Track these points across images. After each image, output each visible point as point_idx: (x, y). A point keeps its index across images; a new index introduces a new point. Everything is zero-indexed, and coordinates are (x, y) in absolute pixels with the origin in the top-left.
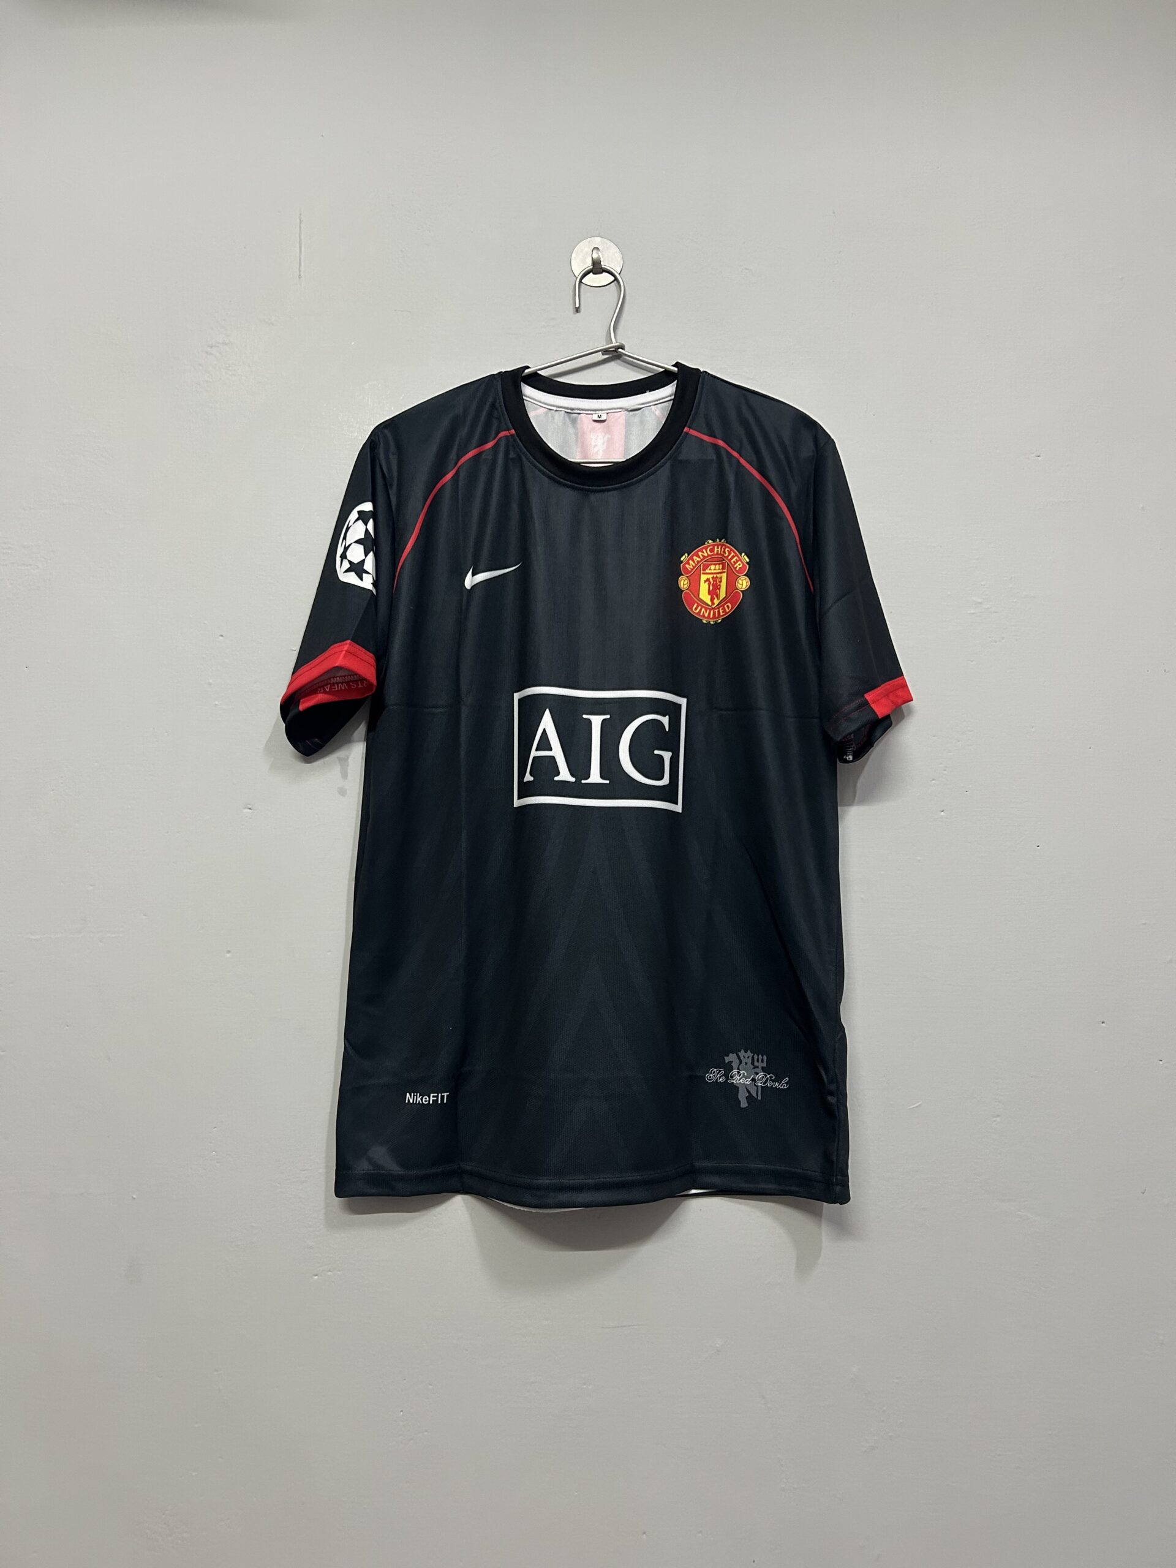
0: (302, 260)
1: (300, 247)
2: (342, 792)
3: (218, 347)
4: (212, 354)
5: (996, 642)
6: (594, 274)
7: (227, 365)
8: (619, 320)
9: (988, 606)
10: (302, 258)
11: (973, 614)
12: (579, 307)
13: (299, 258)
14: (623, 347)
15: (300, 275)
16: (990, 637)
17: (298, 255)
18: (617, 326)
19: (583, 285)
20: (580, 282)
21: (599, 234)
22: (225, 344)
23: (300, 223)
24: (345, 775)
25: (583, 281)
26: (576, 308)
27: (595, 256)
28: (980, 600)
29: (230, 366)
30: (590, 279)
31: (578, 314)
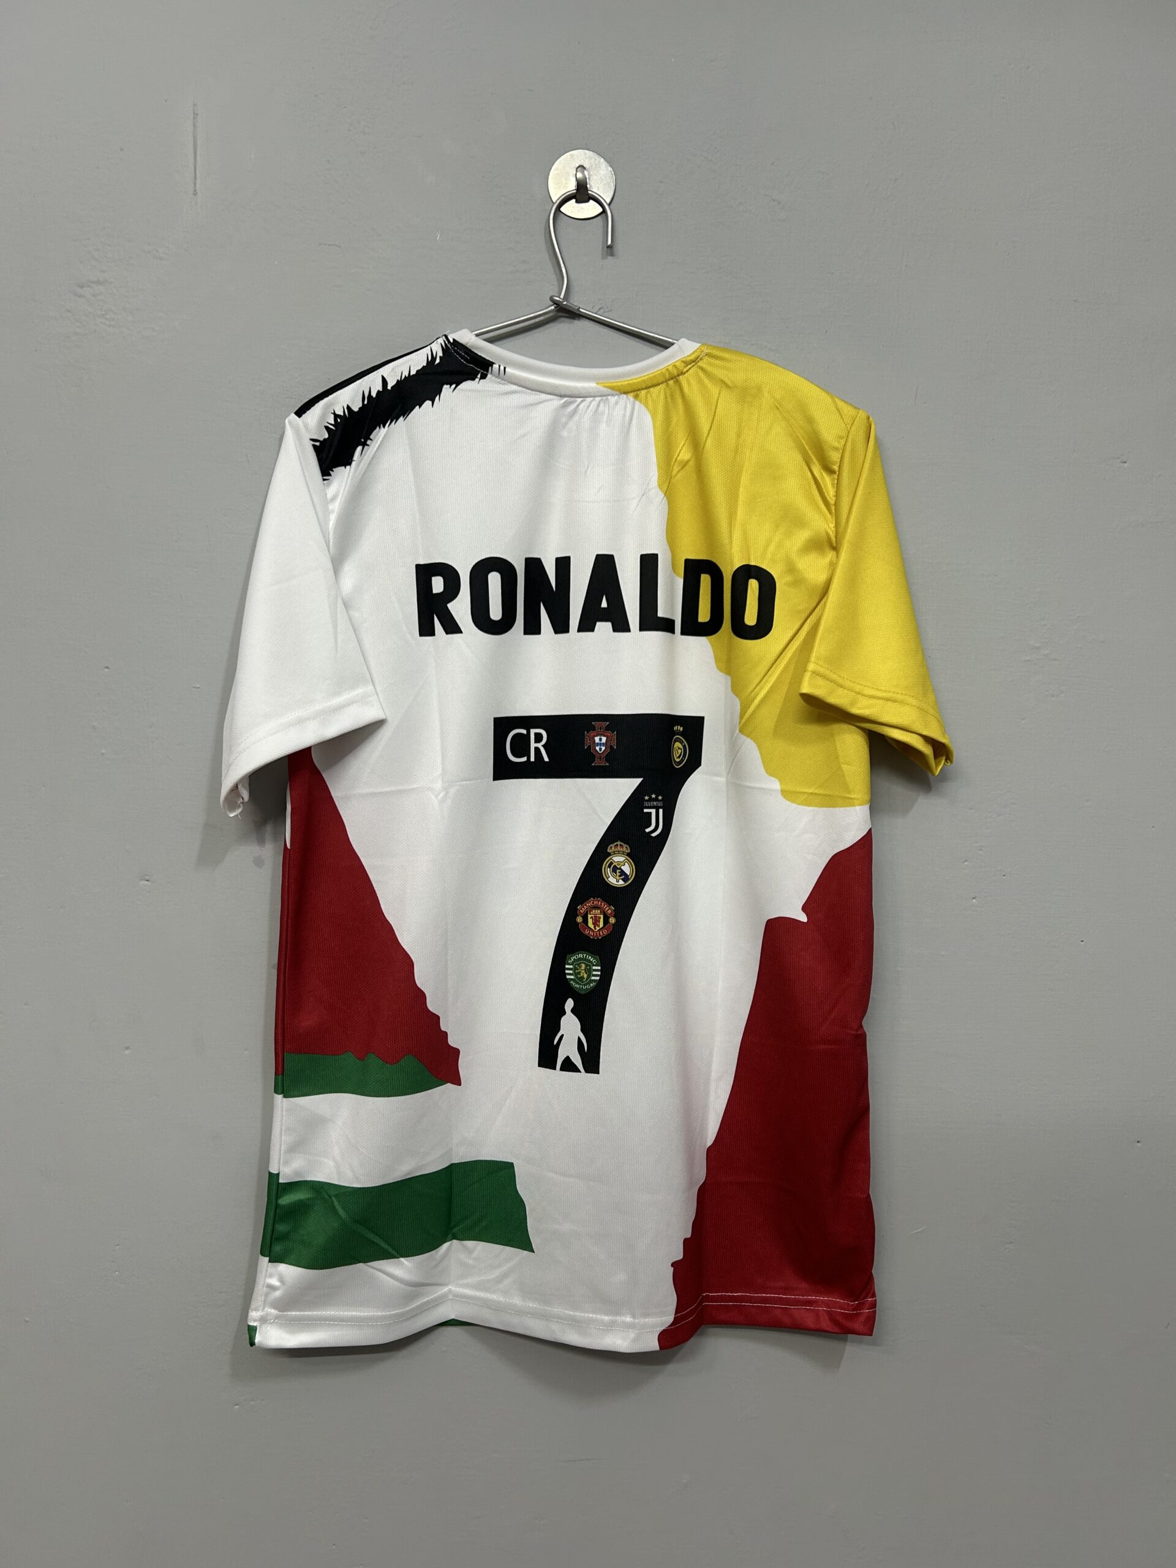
0: (198, 169)
1: (195, 151)
2: (259, 862)
3: (89, 286)
4: (84, 297)
5: (1053, 697)
6: (577, 202)
7: (104, 313)
10: (198, 167)
11: (1028, 661)
13: (192, 166)
15: (195, 190)
17: (192, 162)
19: (560, 215)
20: (558, 211)
21: (586, 144)
22: (98, 283)
23: (194, 118)
24: (262, 842)
25: (562, 209)
27: (579, 175)
28: (1038, 645)
29: (106, 314)
30: (572, 209)
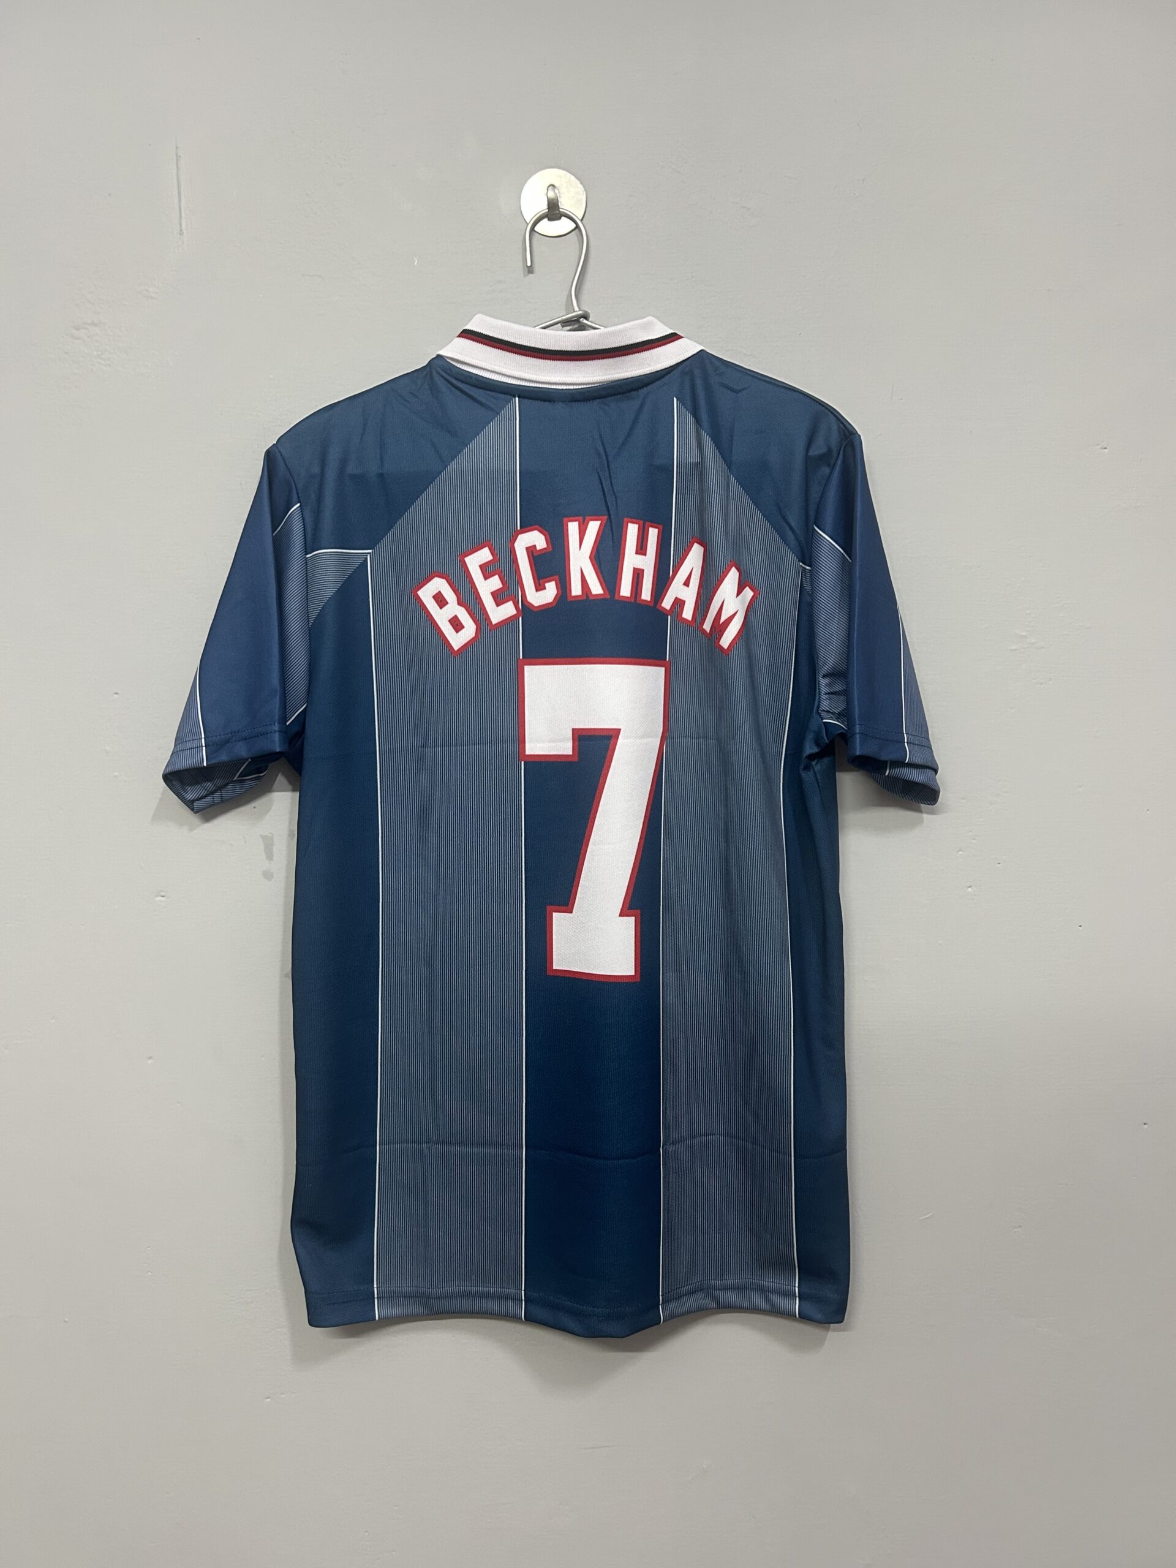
0: (183, 210)
1: (179, 193)
2: (268, 875)
3: (84, 328)
6: (550, 220)
8: (582, 281)
9: (1033, 641)
10: (182, 207)
11: (1015, 650)
12: (531, 266)
13: (178, 209)
14: (586, 317)
15: (181, 230)
16: (1034, 679)
17: (176, 201)
18: (580, 289)
19: (536, 237)
20: (532, 229)
21: (555, 163)
22: (96, 325)
23: (177, 160)
24: (270, 856)
25: (536, 229)
26: (528, 267)
27: (551, 194)
28: (1024, 634)
29: (101, 355)
30: (546, 227)
31: (531, 275)
